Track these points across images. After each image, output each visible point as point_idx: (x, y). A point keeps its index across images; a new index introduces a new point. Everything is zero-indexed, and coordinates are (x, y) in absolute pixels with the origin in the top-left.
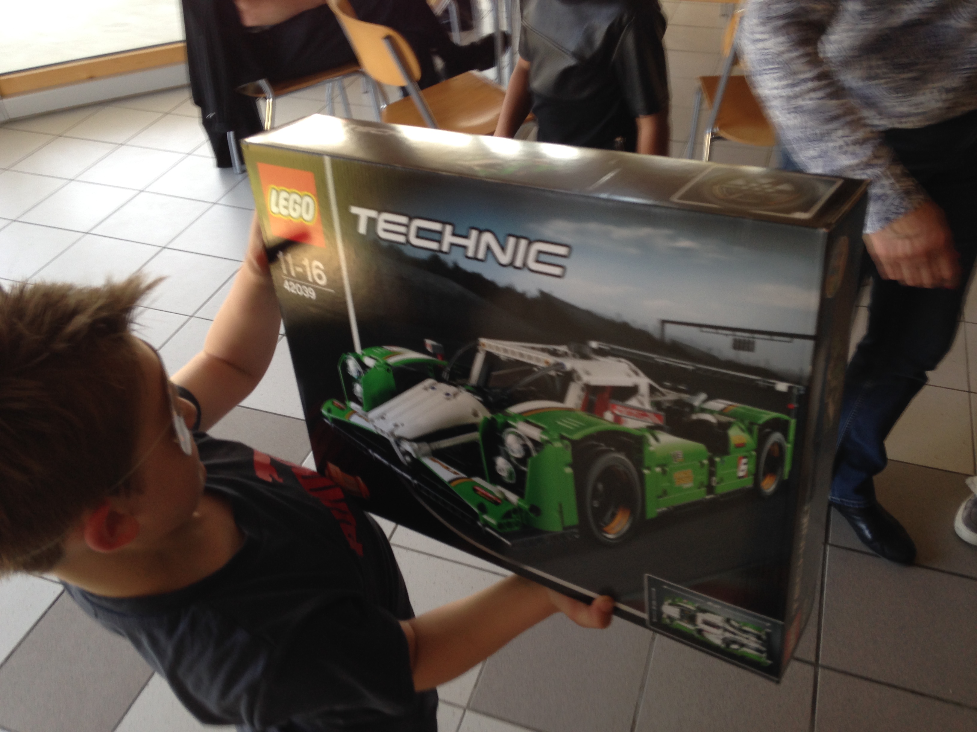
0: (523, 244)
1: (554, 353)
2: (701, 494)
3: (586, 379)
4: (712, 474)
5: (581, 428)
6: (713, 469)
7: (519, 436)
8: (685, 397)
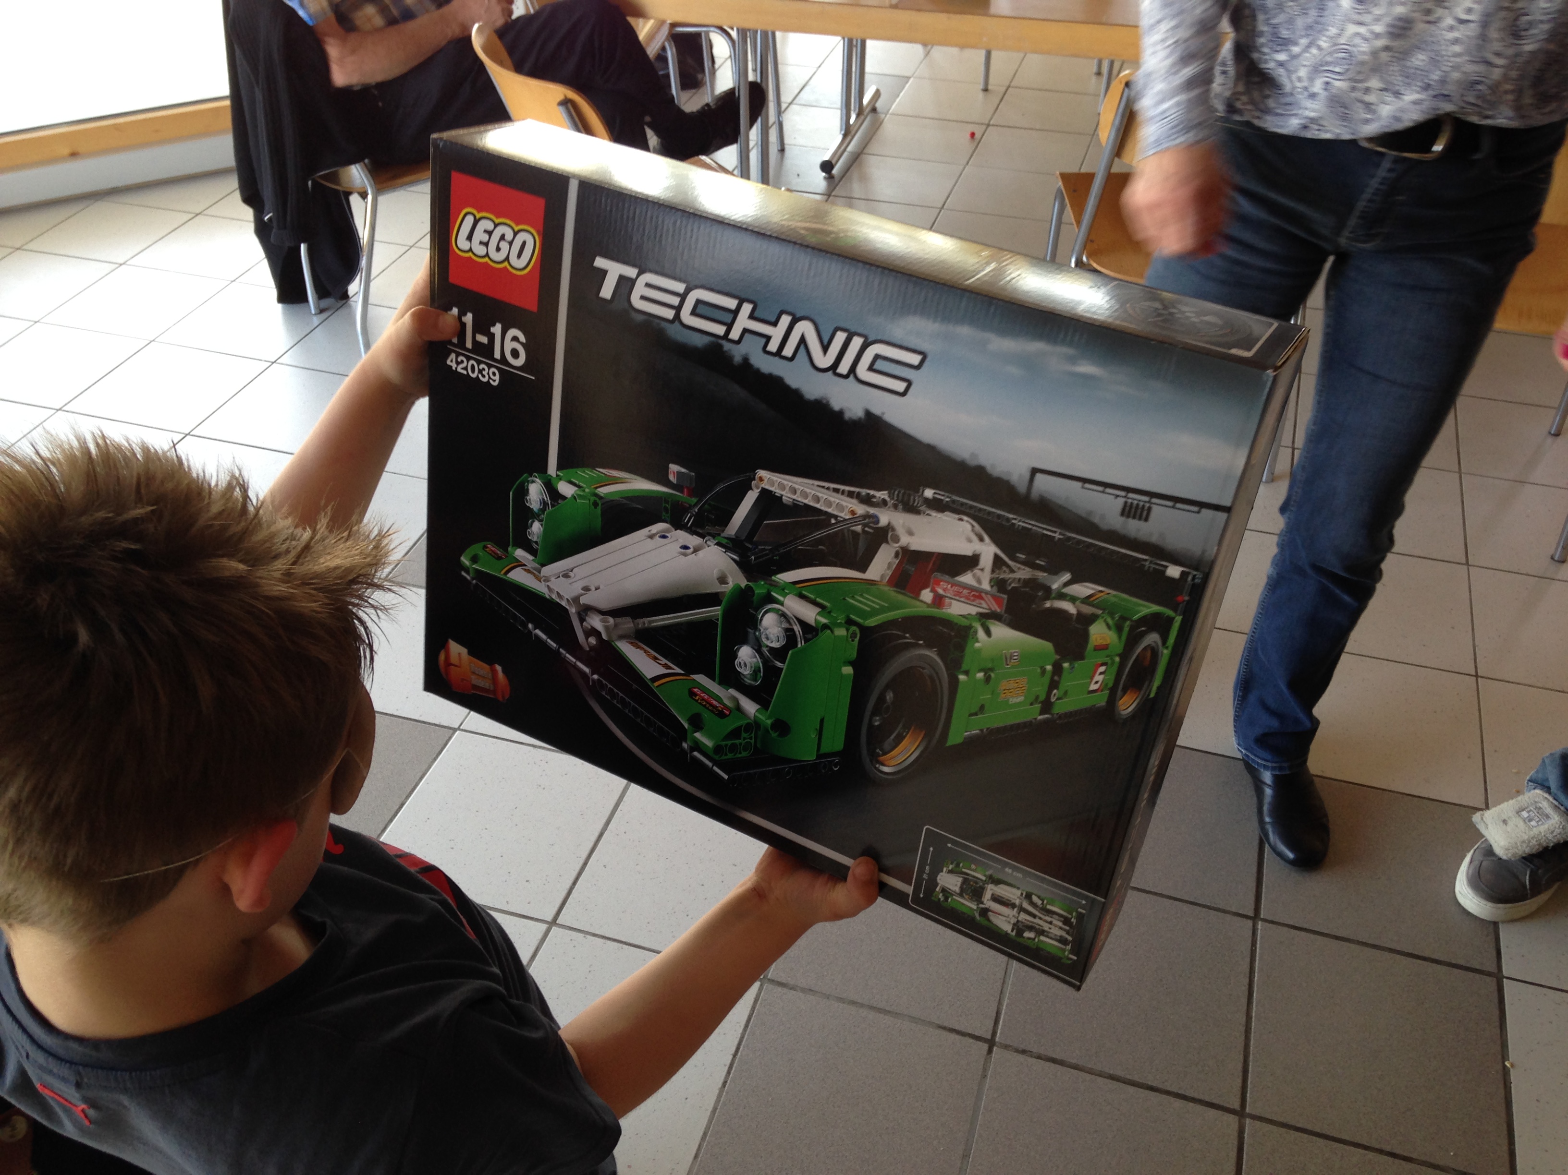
0: (857, 343)
1: (867, 500)
2: (1034, 714)
3: (905, 540)
4: (1054, 684)
5: (883, 610)
6: (1056, 678)
7: (783, 615)
8: (1041, 575)
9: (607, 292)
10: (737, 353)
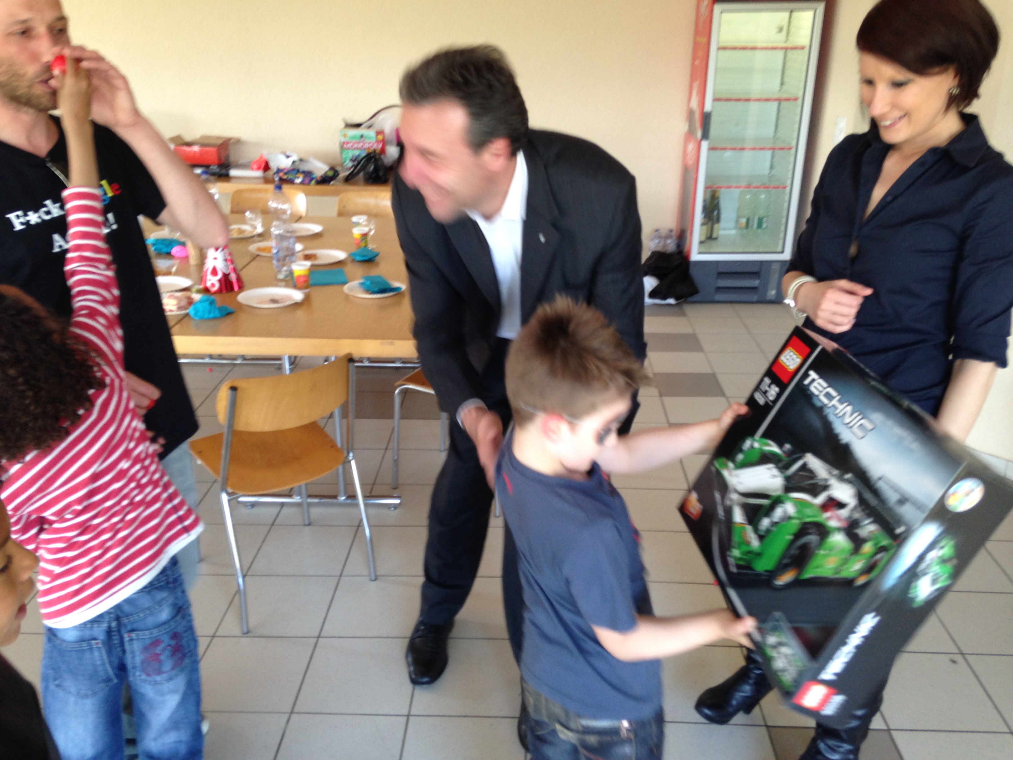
0: (859, 417)
1: (830, 473)
2: (832, 574)
3: (832, 492)
4: (844, 563)
5: (811, 516)
6: (846, 561)
7: (784, 510)
8: (863, 518)
9: (806, 382)
10: (827, 411)
